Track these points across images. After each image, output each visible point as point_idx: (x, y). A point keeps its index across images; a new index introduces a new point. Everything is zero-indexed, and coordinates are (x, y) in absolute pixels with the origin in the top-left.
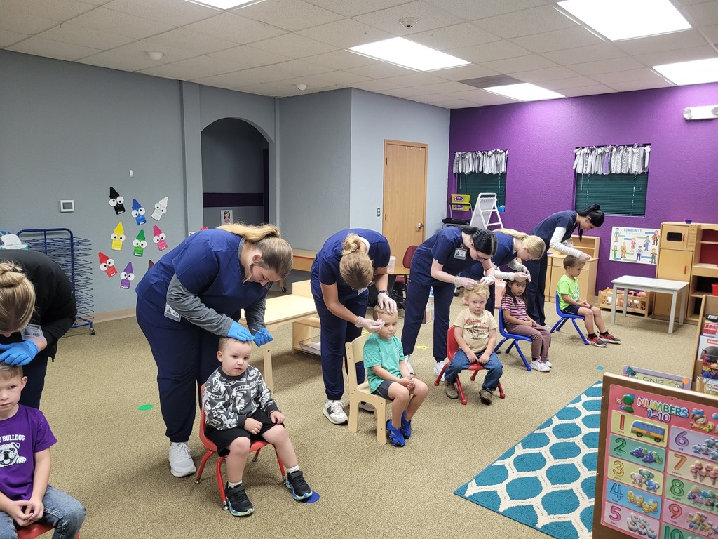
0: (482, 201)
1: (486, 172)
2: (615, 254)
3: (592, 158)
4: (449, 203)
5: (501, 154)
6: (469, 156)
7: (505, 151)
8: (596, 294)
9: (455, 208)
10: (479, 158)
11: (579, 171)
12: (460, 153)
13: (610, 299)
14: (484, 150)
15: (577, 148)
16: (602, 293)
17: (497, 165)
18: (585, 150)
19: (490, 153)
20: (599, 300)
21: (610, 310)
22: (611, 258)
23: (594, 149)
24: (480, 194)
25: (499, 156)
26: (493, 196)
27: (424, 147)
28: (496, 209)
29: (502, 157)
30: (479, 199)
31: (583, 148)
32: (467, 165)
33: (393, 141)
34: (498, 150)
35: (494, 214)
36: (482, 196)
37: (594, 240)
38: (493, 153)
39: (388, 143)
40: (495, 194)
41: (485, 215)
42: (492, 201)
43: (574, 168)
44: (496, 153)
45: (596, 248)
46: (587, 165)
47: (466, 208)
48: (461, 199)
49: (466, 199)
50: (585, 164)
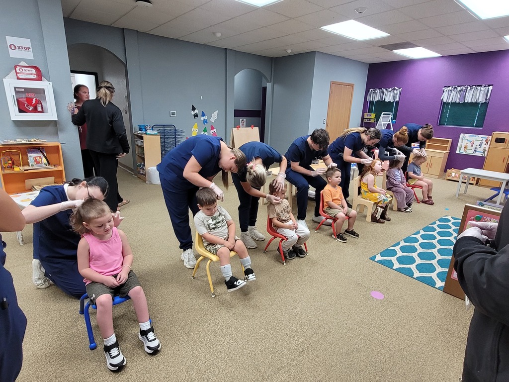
0: (384, 117)
1: (386, 101)
2: (460, 149)
3: (453, 93)
4: (363, 118)
5: (397, 90)
6: (378, 91)
7: (400, 88)
8: (445, 171)
9: (366, 121)
10: (383, 92)
11: (445, 101)
12: (372, 90)
13: (453, 175)
14: (387, 87)
15: (445, 87)
16: (449, 171)
17: (394, 97)
18: (450, 88)
19: (390, 89)
20: (447, 175)
21: (458, 181)
22: (457, 152)
23: (456, 88)
25: (395, 92)
26: (390, 114)
27: (352, 85)
28: (391, 122)
29: (398, 91)
30: (382, 116)
31: (449, 87)
32: (376, 96)
33: (335, 82)
34: (396, 88)
35: (389, 125)
36: (384, 114)
37: (449, 141)
38: (392, 89)
39: (333, 83)
40: (391, 113)
41: (384, 125)
42: (389, 117)
43: (441, 99)
44: (394, 89)
45: (449, 146)
46: (450, 97)
47: (372, 121)
48: (370, 116)
49: (373, 116)
50: (449, 97)
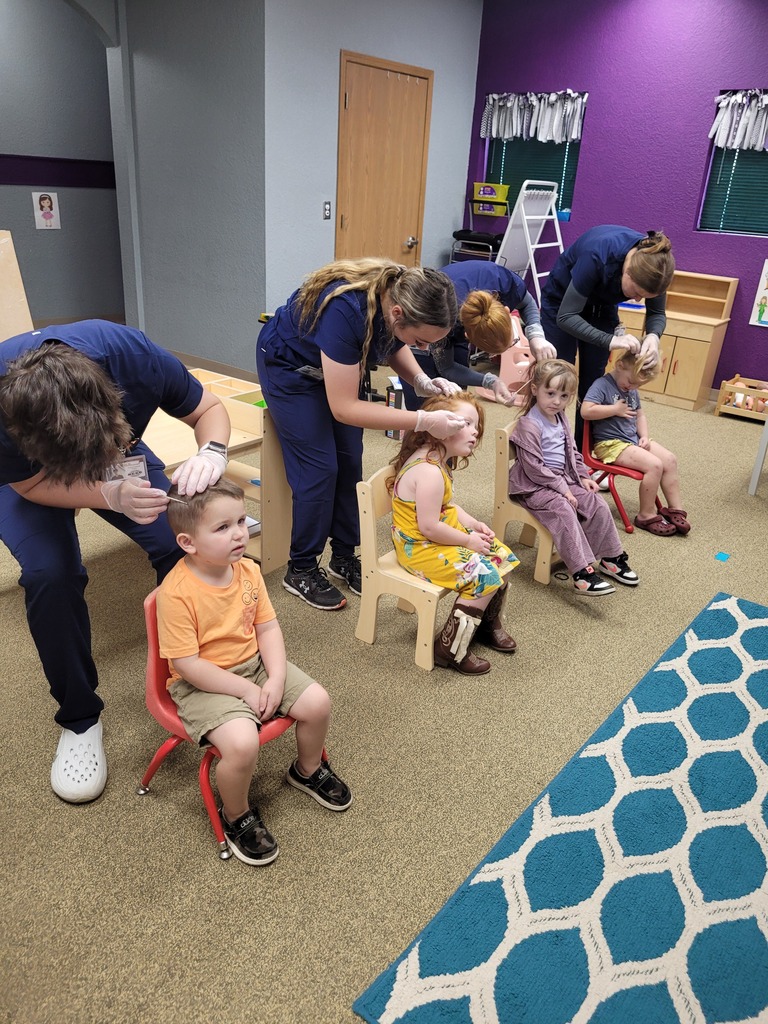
0: (529, 197)
1: (542, 138)
2: (761, 313)
3: (748, 115)
4: (470, 199)
5: (573, 100)
6: (513, 102)
7: (582, 95)
8: (716, 386)
9: (479, 210)
10: (531, 107)
11: (720, 142)
12: (496, 96)
13: (739, 397)
14: (542, 90)
15: (723, 92)
17: (564, 125)
18: (738, 98)
19: (553, 97)
22: (754, 320)
23: (756, 96)
24: (527, 183)
25: (569, 106)
26: (551, 188)
27: (425, 77)
28: (555, 216)
29: (576, 106)
30: (524, 192)
31: (735, 92)
32: (507, 125)
33: (359, 57)
34: (569, 91)
35: (549, 224)
36: (529, 187)
37: (728, 284)
38: (559, 98)
39: (348, 60)
40: (555, 184)
41: (533, 225)
42: (548, 198)
43: (710, 136)
44: (565, 97)
45: (728, 300)
46: (736, 130)
47: (499, 211)
48: (492, 192)
49: (501, 192)
50: (732, 129)
